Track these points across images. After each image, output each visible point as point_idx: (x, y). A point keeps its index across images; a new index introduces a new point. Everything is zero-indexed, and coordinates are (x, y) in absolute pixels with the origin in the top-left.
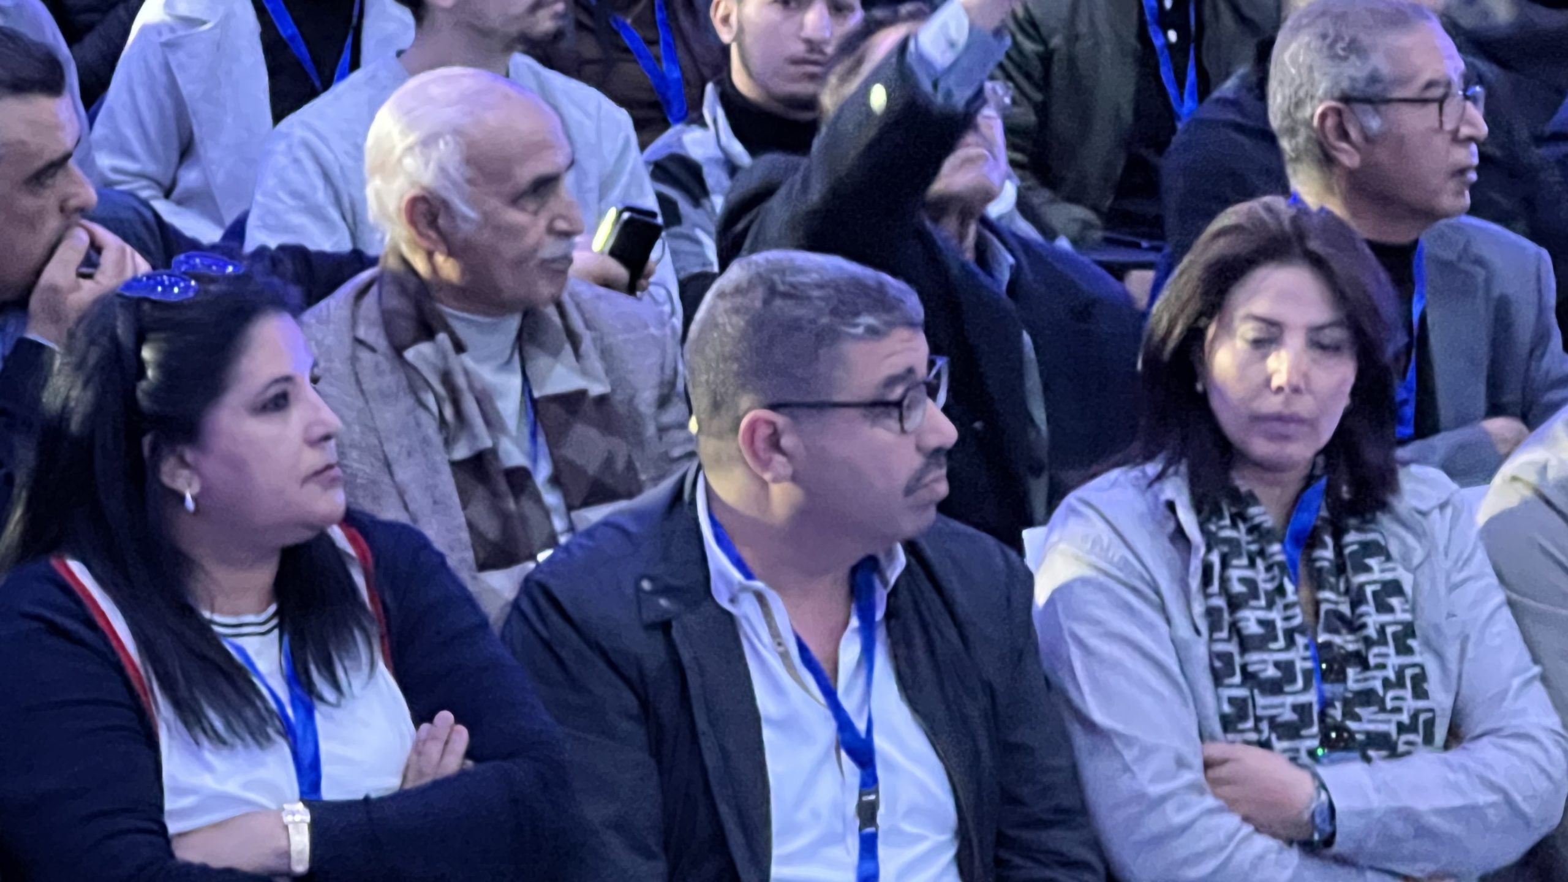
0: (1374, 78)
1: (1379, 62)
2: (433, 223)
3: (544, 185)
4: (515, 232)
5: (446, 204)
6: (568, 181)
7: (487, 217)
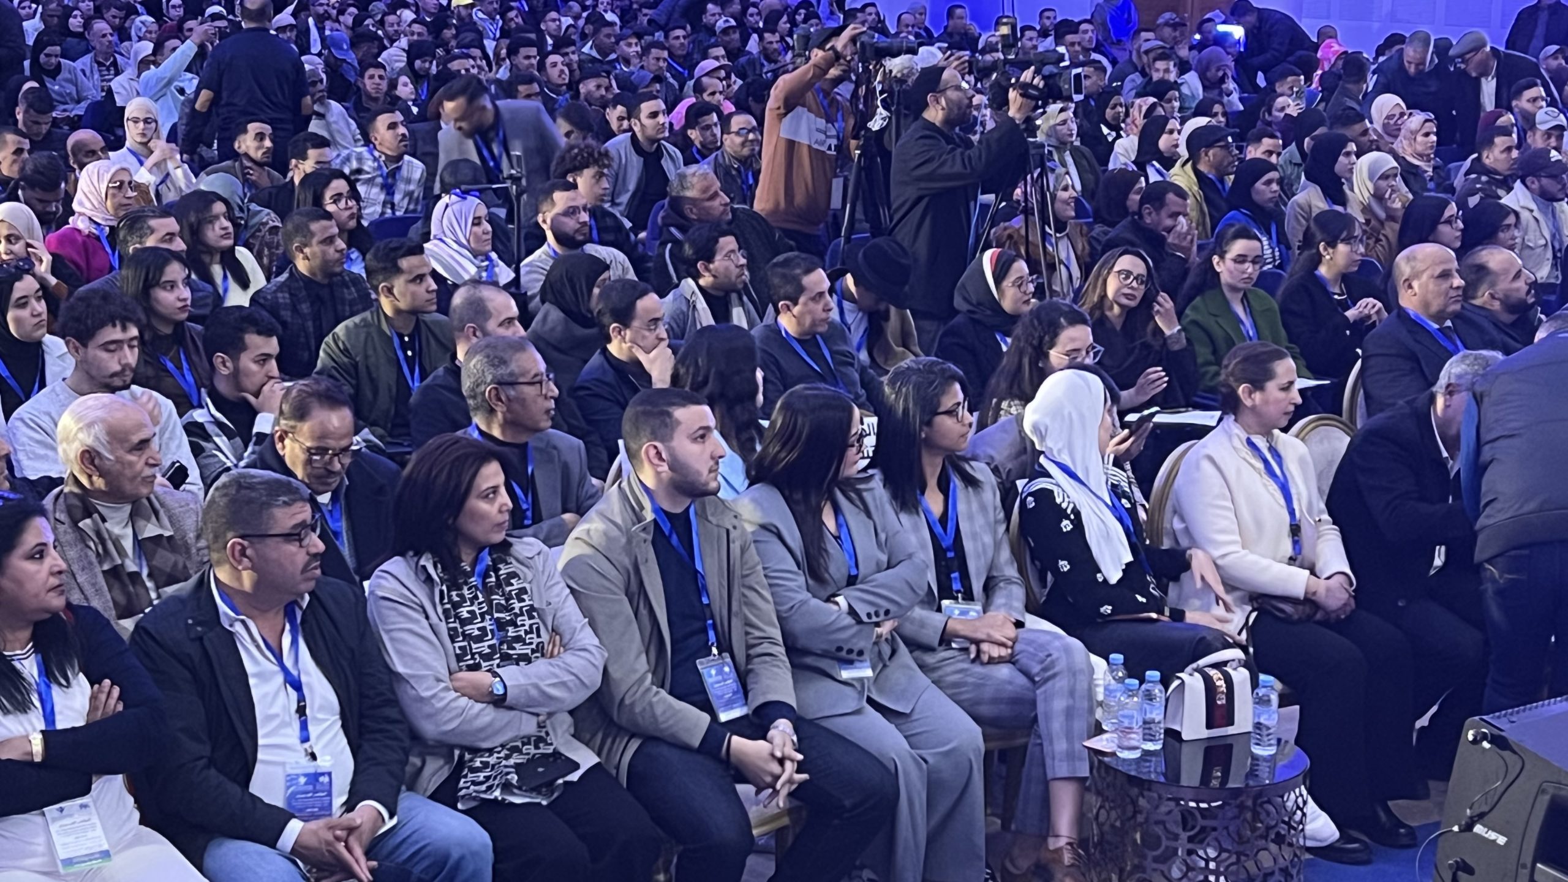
0: (511, 374)
1: (513, 367)
2: (92, 463)
3: (144, 443)
4: (131, 464)
5: (98, 453)
6: (156, 441)
7: (118, 460)
